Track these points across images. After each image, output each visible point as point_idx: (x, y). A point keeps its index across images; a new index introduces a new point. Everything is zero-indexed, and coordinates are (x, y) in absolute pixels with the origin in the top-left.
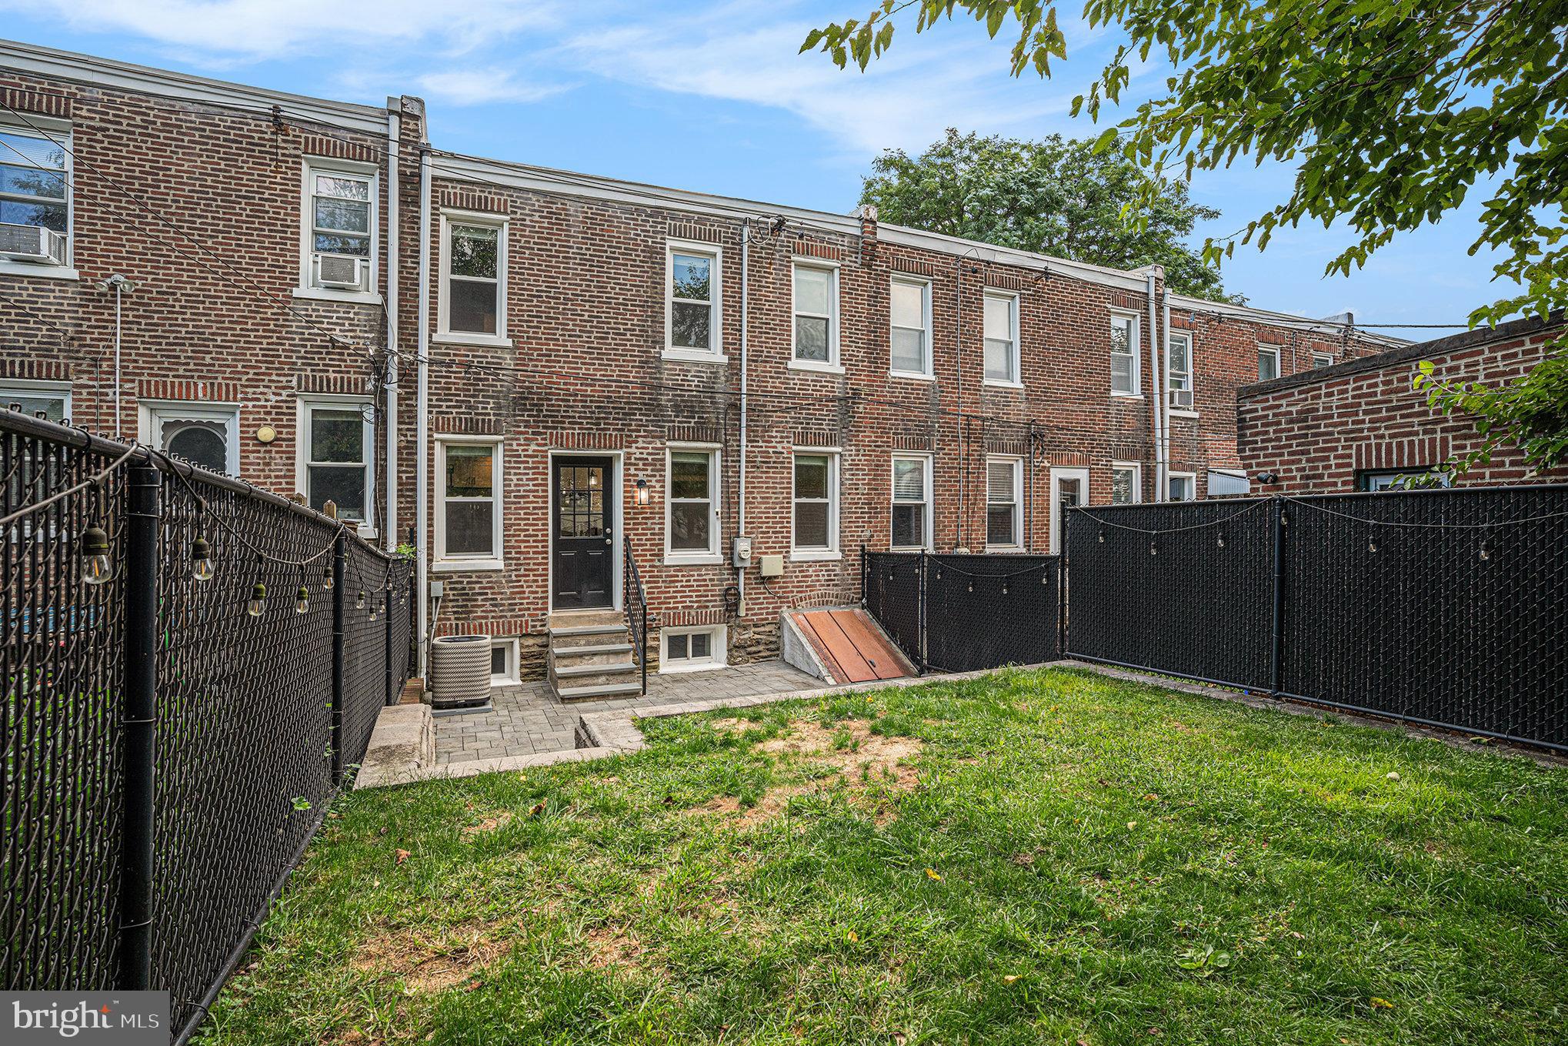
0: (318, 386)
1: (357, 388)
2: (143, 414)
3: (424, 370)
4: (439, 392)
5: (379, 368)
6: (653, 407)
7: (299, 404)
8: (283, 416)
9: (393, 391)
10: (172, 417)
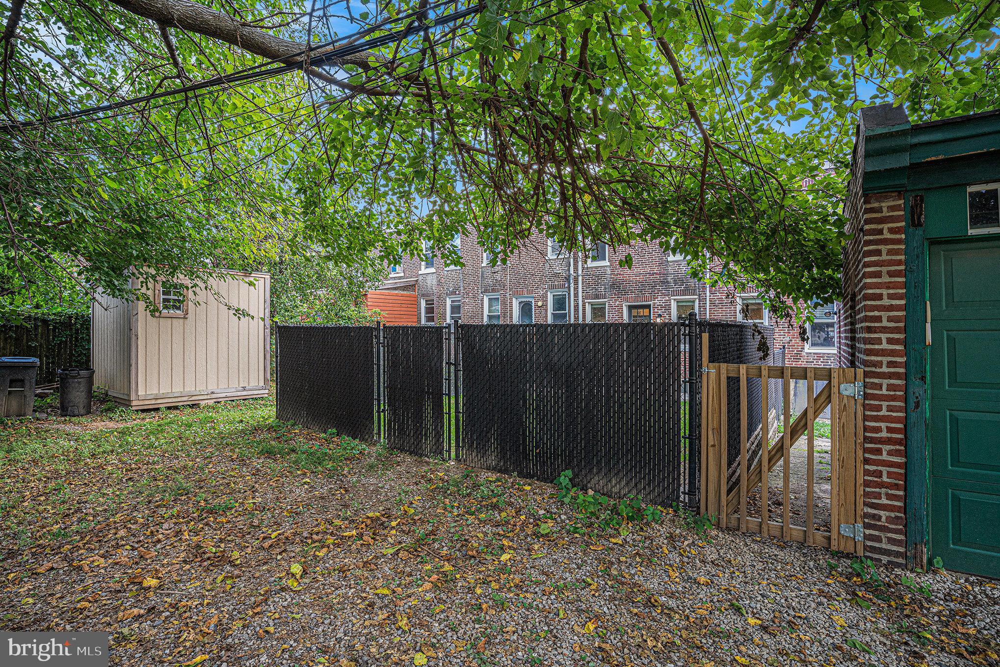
0: (552, 287)
1: (563, 286)
2: (514, 299)
3: (580, 278)
4: (586, 285)
5: (568, 279)
6: (665, 282)
7: (549, 293)
8: (544, 298)
9: (572, 285)
10: (521, 300)
